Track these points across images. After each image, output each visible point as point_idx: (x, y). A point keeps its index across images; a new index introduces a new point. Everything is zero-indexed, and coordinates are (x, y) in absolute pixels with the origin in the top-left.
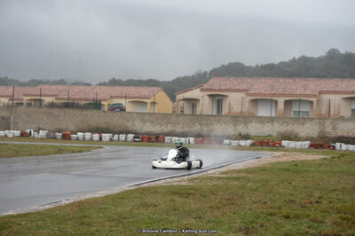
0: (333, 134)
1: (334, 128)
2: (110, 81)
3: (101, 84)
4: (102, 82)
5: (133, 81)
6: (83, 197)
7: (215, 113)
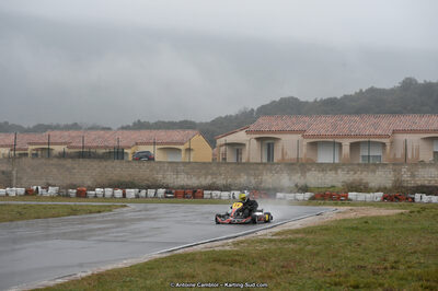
0: (412, 184)
1: (413, 176)
2: (135, 124)
3: (123, 128)
4: (125, 125)
5: (164, 122)
6: (103, 268)
7: (265, 160)
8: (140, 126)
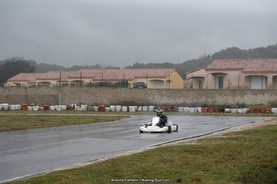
2: (134, 65)
3: (127, 68)
4: (128, 66)
7: (217, 88)
8: (138, 66)
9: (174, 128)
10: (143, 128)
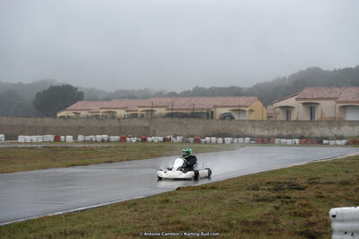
2: (194, 89)
9: (203, 172)
10: (162, 174)
